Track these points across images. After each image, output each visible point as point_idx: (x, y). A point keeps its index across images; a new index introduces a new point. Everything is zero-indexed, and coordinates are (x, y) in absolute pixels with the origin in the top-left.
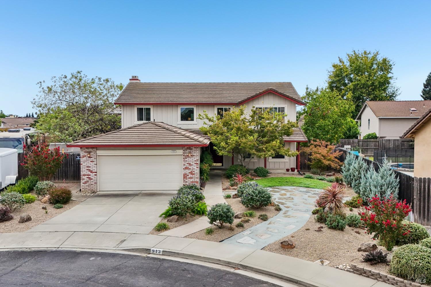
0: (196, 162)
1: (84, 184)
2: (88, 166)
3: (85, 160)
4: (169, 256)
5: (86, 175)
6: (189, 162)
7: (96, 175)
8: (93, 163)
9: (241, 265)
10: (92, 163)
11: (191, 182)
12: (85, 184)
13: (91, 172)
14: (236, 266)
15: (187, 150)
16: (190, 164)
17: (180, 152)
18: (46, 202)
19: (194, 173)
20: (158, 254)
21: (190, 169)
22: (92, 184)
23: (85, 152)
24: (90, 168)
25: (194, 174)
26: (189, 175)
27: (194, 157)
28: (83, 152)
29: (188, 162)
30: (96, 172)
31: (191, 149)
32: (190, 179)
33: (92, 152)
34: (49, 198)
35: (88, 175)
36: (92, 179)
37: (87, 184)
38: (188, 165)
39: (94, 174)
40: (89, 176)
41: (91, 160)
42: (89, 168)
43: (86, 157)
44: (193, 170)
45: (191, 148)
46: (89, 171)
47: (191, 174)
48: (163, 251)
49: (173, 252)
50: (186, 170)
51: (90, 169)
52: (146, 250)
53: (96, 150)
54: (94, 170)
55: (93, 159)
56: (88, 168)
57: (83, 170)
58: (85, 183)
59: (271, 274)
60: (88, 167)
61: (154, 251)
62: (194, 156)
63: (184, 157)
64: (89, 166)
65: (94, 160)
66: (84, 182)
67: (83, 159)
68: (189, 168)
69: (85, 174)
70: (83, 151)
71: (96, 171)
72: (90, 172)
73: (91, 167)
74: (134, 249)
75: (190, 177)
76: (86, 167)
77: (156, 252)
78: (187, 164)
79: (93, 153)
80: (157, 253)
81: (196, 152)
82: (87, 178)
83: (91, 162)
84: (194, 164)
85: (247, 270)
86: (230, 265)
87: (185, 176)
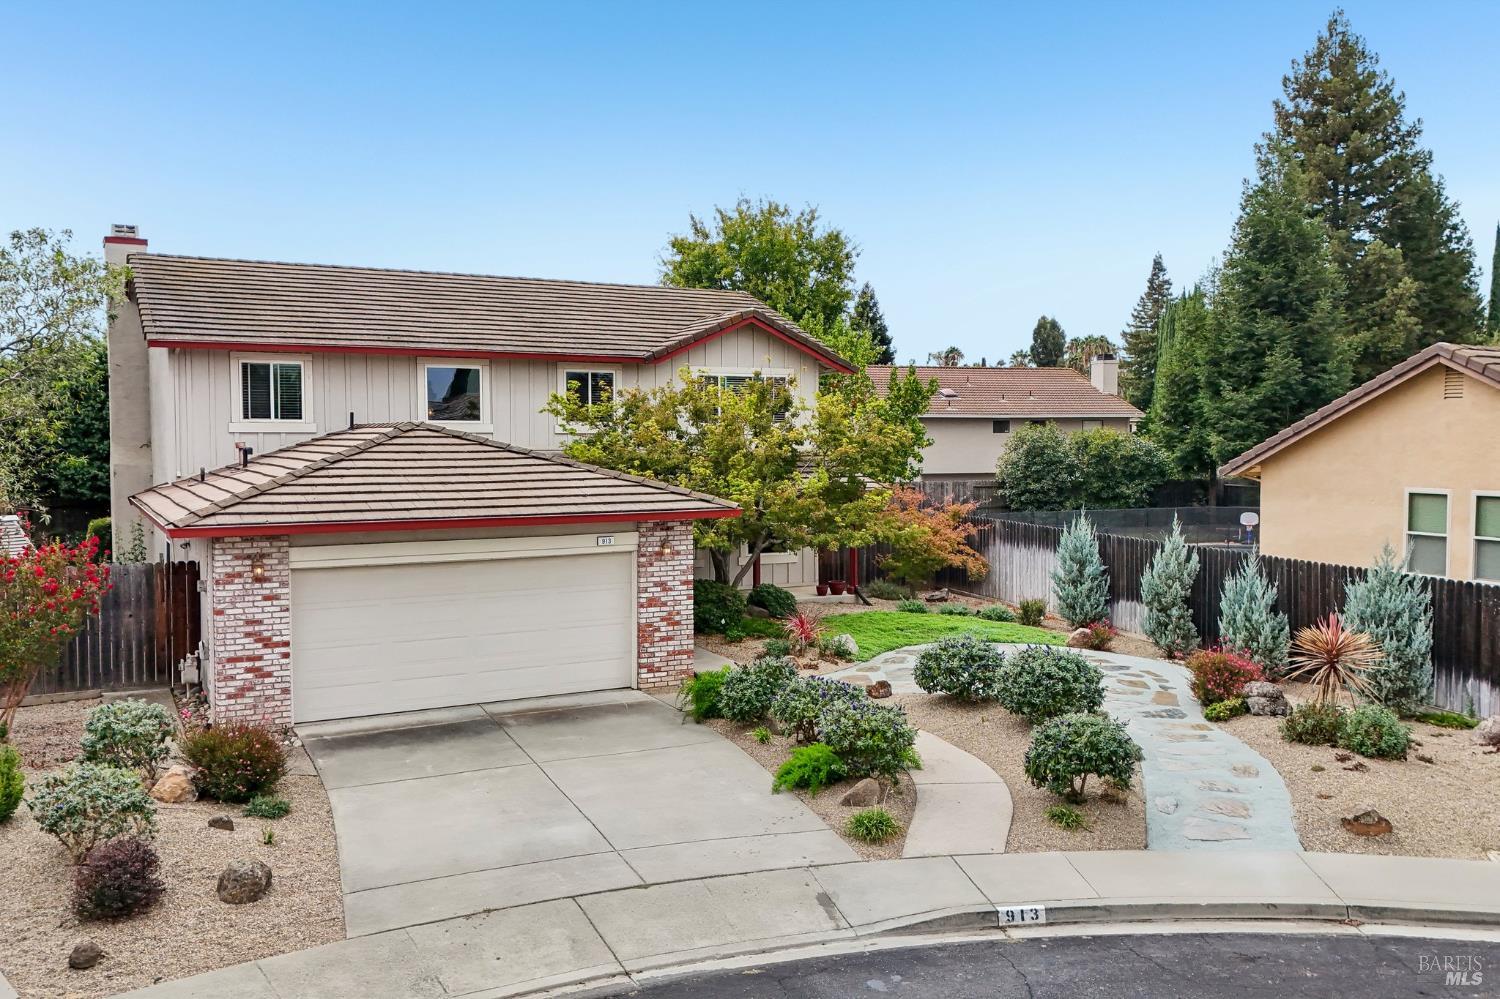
0: (684, 578)
1: (232, 701)
2: (250, 617)
3: (237, 593)
4: (1076, 923)
5: (240, 659)
6: (663, 579)
7: (286, 655)
8: (275, 602)
9: (1361, 909)
10: (269, 603)
11: (668, 652)
12: (239, 701)
13: (267, 643)
14: (1340, 915)
15: (656, 533)
16: (663, 586)
17: (628, 541)
18: (181, 795)
19: (677, 618)
20: (1030, 926)
21: (665, 604)
22: (268, 699)
23: (237, 557)
24: (263, 628)
25: (678, 623)
26: (663, 629)
27: (680, 557)
28: (229, 557)
29: (658, 579)
30: (286, 644)
31: (668, 529)
32: (665, 643)
33: (269, 556)
34: (190, 776)
35: (249, 659)
36: (270, 675)
37: (246, 701)
38: (659, 589)
39: (277, 650)
40: (258, 664)
41: (267, 592)
42: (257, 628)
43: (242, 580)
44: (677, 608)
45: (670, 524)
46: (256, 641)
47: (668, 625)
48: (1048, 911)
49: (1089, 908)
50: (650, 609)
51: (260, 632)
52: (983, 918)
53: (290, 547)
54: (282, 636)
55: (277, 585)
56: (249, 629)
57: (228, 636)
58: (241, 693)
59: (1480, 918)
60: (249, 622)
61: (1011, 915)
62: (678, 553)
63: (643, 560)
64: (257, 617)
65: (279, 591)
66: (232, 690)
67: (228, 587)
68: (663, 599)
69: (239, 654)
70: (228, 551)
71: (285, 639)
72: (260, 645)
73: (265, 622)
74: (930, 921)
75: (665, 634)
76: (241, 623)
77: (1023, 919)
78: (656, 585)
79: (276, 561)
80: (1028, 921)
81: (685, 537)
82: (248, 670)
83: (266, 598)
84: (679, 583)
85: (1384, 921)
86: (1318, 914)
87: (645, 633)
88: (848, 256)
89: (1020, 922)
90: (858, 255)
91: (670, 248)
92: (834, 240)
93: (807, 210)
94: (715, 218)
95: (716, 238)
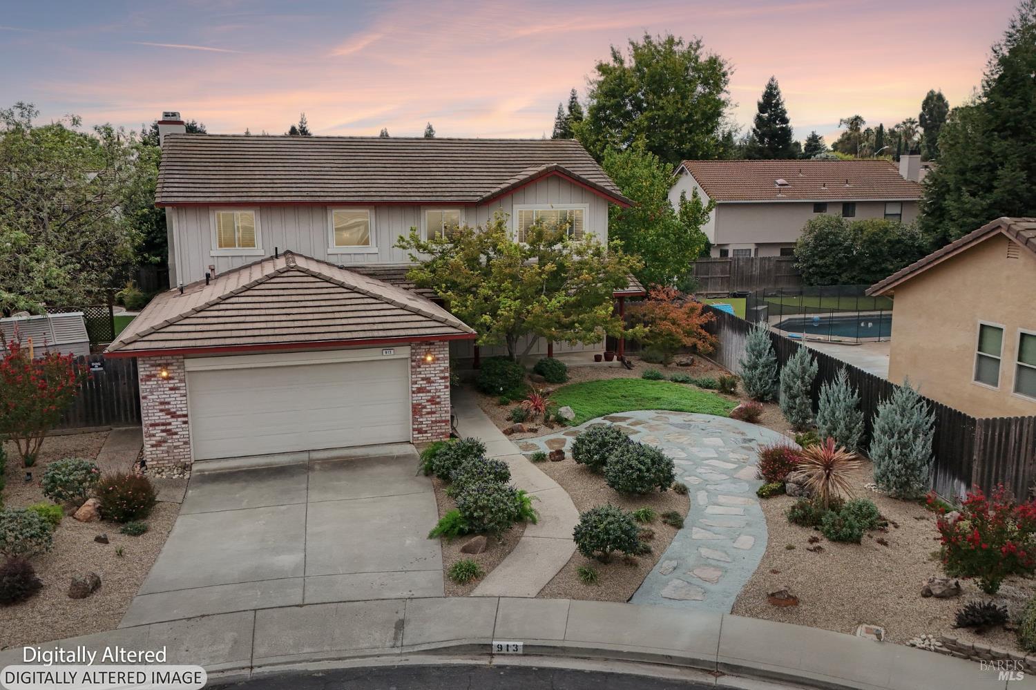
0: (442, 375)
1: (155, 449)
2: (162, 400)
3: (153, 386)
4: (541, 655)
5: (158, 425)
6: (428, 376)
7: (185, 422)
8: (177, 392)
9: (726, 665)
10: (173, 392)
11: (432, 421)
12: (159, 448)
13: (174, 415)
14: (712, 667)
15: (422, 347)
16: (428, 380)
17: (404, 352)
18: (91, 517)
19: (438, 400)
20: (512, 655)
21: (429, 391)
22: (176, 447)
23: (152, 366)
24: (170, 406)
25: (439, 403)
26: (428, 407)
27: (439, 362)
28: (147, 366)
29: (424, 376)
30: (186, 416)
31: (431, 344)
32: (430, 416)
33: (171, 364)
34: (97, 506)
35: (163, 424)
36: (176, 434)
37: (162, 448)
38: (425, 382)
39: (180, 419)
40: (168, 427)
41: (172, 385)
42: (167, 407)
43: (156, 379)
44: (437, 394)
45: (432, 341)
46: (167, 414)
47: (432, 404)
48: (525, 646)
49: (551, 647)
50: (419, 395)
51: (169, 409)
52: (482, 648)
53: (184, 358)
54: (182, 411)
55: (177, 381)
56: (162, 407)
57: (150, 411)
58: (159, 444)
59: (802, 681)
60: (162, 403)
61: (500, 647)
62: (438, 359)
63: (414, 364)
64: (167, 400)
65: (179, 385)
66: (154, 442)
67: (148, 383)
68: (428, 388)
69: (157, 422)
70: (146, 362)
71: (185, 413)
72: (169, 417)
73: (172, 403)
74: (448, 648)
75: (429, 410)
76: (157, 404)
77: (508, 650)
78: (423, 379)
79: (176, 368)
80: (511, 651)
81: (442, 349)
82: (163, 431)
83: (171, 389)
84: (439, 378)
85: (741, 675)
86: (698, 665)
87: (417, 410)
88: (724, 75)
89: (506, 652)
90: (732, 73)
91: (597, 71)
92: (714, 63)
93: (694, 41)
94: (629, 49)
95: (630, 63)
